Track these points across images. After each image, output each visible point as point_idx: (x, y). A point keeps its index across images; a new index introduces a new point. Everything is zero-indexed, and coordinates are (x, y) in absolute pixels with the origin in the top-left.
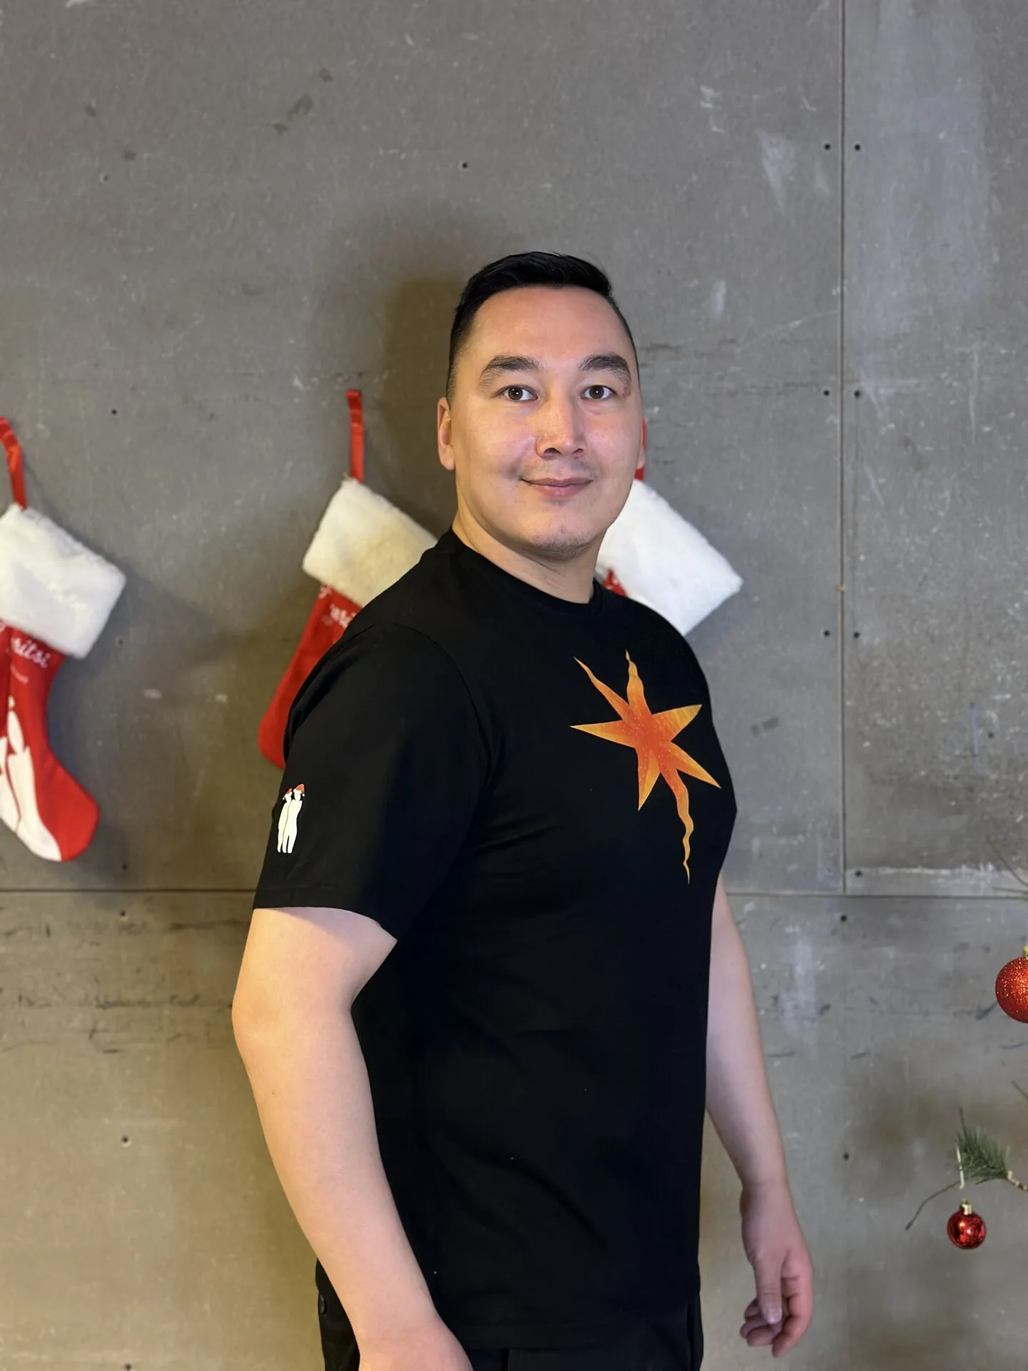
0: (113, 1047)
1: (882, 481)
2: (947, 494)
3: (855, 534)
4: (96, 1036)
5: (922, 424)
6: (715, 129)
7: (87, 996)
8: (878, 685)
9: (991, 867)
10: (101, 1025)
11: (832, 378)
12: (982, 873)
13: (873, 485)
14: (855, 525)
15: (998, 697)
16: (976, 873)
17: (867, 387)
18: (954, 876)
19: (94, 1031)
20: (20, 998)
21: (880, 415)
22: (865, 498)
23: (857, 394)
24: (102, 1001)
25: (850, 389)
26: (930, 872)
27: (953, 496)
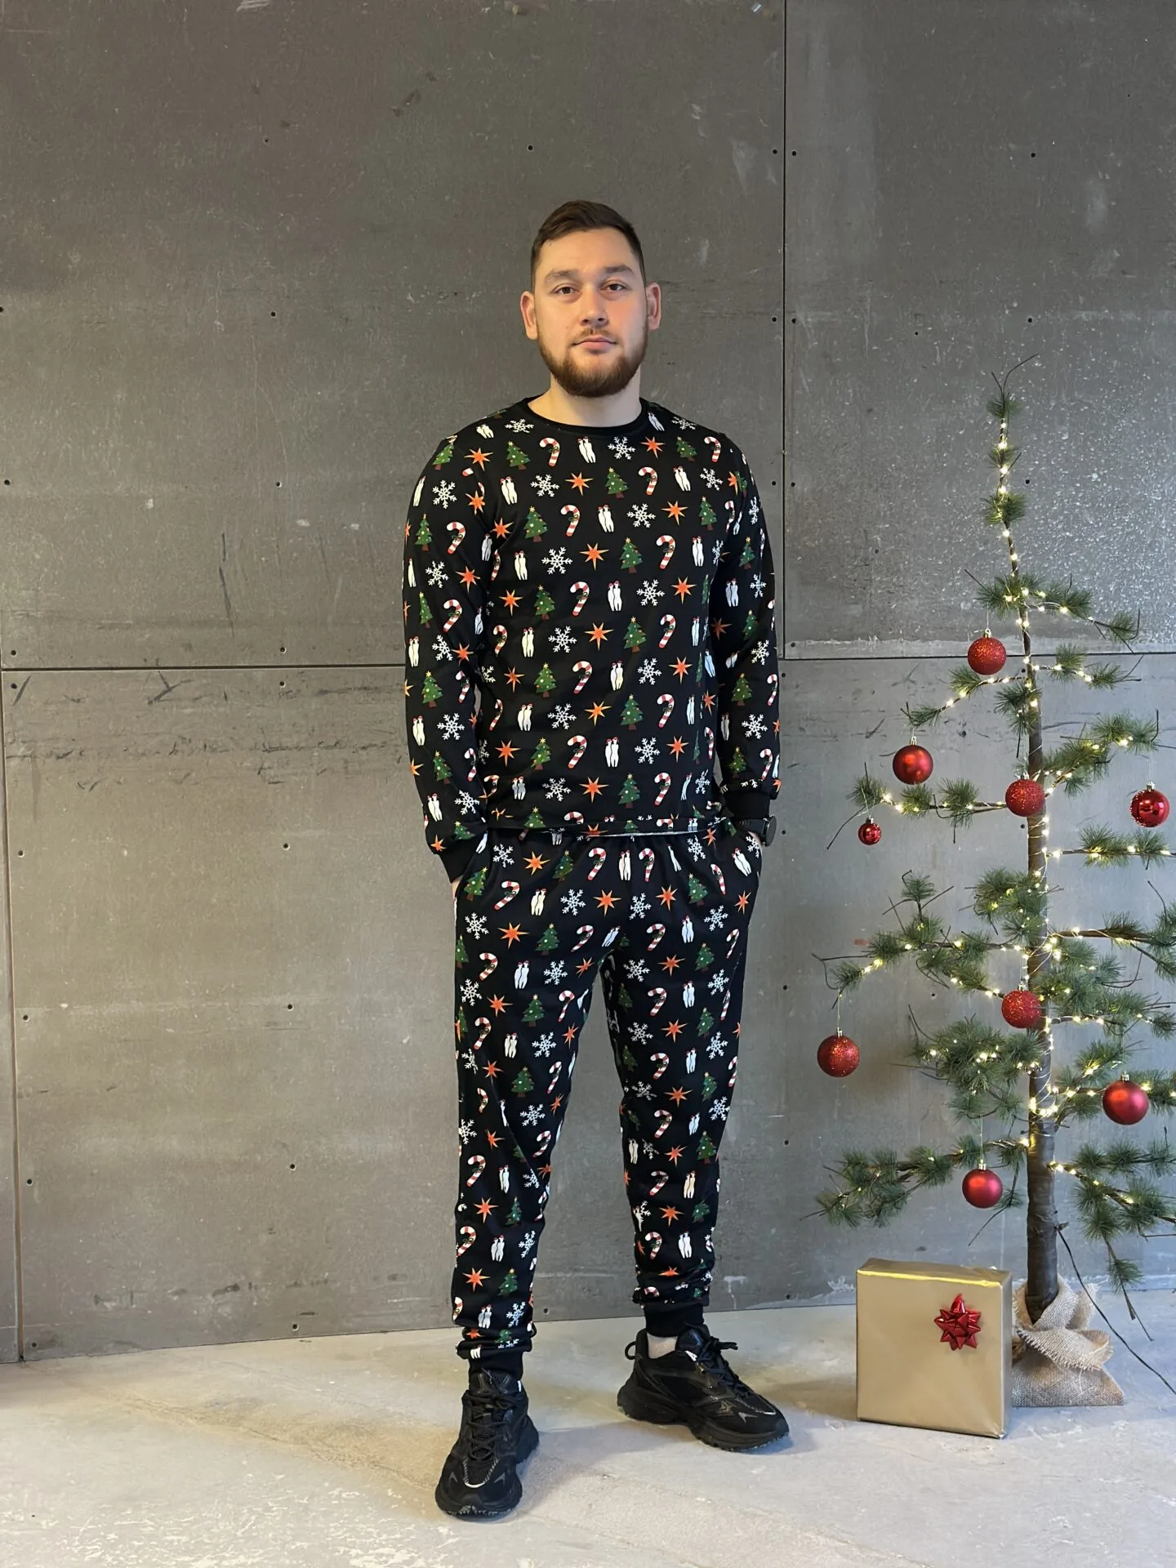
0: (276, 780)
1: (809, 380)
2: (850, 391)
3: (793, 417)
4: (262, 772)
5: (835, 343)
6: (702, 134)
7: (256, 744)
8: (807, 518)
9: (876, 638)
10: (266, 765)
11: (779, 310)
12: (870, 643)
13: (804, 382)
14: (793, 410)
15: (881, 527)
16: (867, 642)
17: (800, 317)
18: (853, 645)
19: (261, 768)
20: (205, 746)
21: (809, 336)
22: (798, 392)
23: (794, 321)
24: (267, 747)
25: (789, 318)
26: (839, 643)
27: (854, 391)
